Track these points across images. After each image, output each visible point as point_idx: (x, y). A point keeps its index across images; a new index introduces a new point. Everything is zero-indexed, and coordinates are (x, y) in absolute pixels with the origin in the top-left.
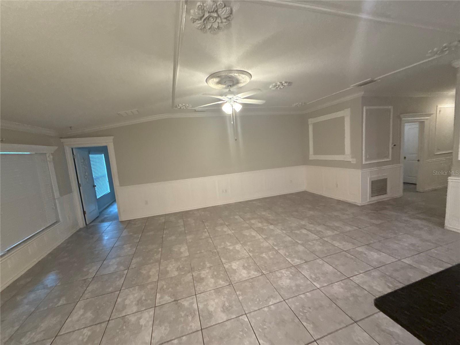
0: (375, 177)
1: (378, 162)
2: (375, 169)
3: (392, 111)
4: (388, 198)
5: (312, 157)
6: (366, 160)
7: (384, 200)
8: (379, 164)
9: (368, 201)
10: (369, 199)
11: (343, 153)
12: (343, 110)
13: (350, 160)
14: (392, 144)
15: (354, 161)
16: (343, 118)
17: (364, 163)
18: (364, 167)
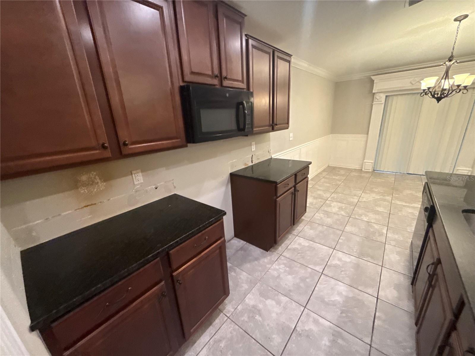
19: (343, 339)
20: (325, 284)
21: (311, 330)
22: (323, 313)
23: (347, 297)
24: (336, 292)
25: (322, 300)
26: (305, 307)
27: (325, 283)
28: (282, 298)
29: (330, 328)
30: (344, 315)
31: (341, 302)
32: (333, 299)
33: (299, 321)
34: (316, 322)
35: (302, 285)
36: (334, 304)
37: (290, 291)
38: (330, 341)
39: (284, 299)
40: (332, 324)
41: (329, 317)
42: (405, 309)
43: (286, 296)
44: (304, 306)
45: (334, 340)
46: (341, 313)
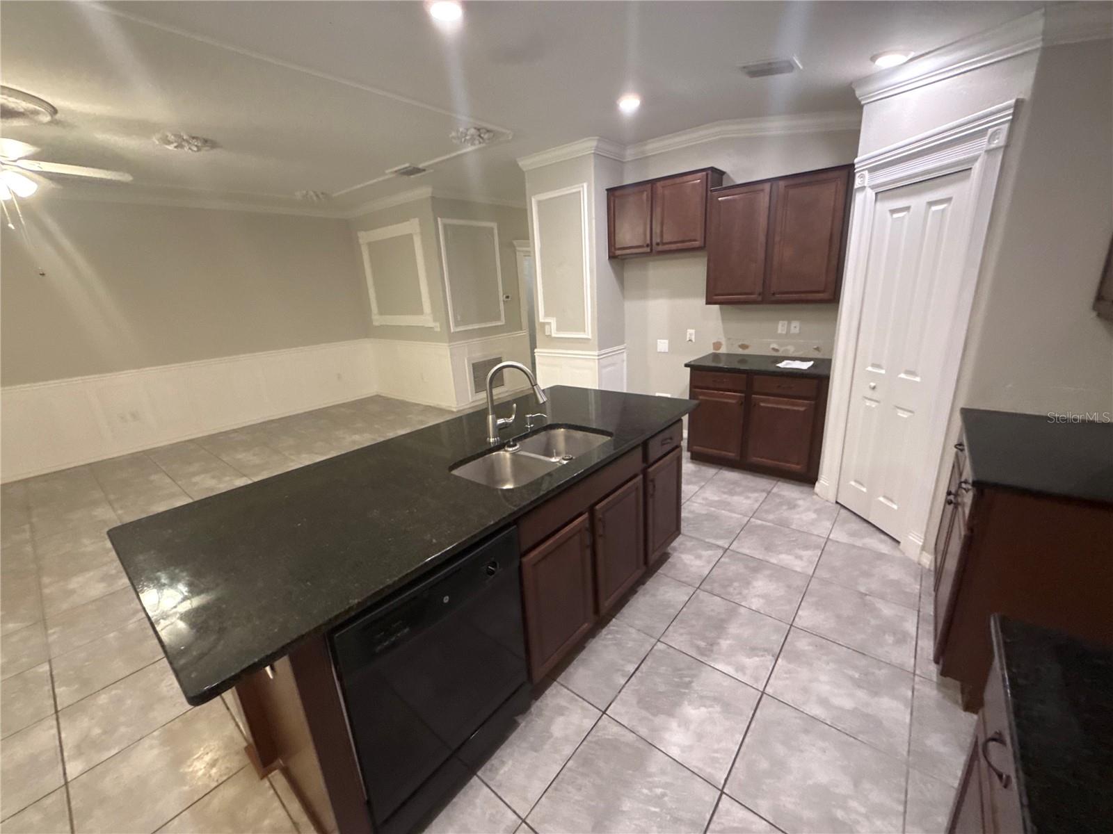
0: (479, 356)
1: (479, 329)
2: (476, 341)
3: (496, 231)
4: (507, 392)
5: (378, 320)
6: (457, 324)
7: (500, 396)
8: (482, 332)
9: (471, 401)
10: (472, 396)
11: (419, 311)
12: (408, 220)
13: (431, 324)
14: (504, 294)
15: (437, 327)
16: (410, 237)
17: (452, 331)
18: (452, 337)
19: (698, 648)
20: (716, 751)
21: (749, 656)
22: (727, 682)
23: (671, 714)
24: (692, 727)
25: (728, 708)
26: (763, 693)
27: (716, 755)
28: (818, 712)
29: (714, 660)
30: (687, 679)
31: (686, 703)
32: (703, 709)
33: (771, 669)
34: (741, 668)
35: (780, 750)
36: (703, 700)
37: (806, 731)
38: (718, 644)
39: (816, 711)
40: (712, 665)
41: (718, 675)
42: (566, 690)
43: (812, 717)
44: (765, 695)
45: (711, 645)
46: (691, 682)
